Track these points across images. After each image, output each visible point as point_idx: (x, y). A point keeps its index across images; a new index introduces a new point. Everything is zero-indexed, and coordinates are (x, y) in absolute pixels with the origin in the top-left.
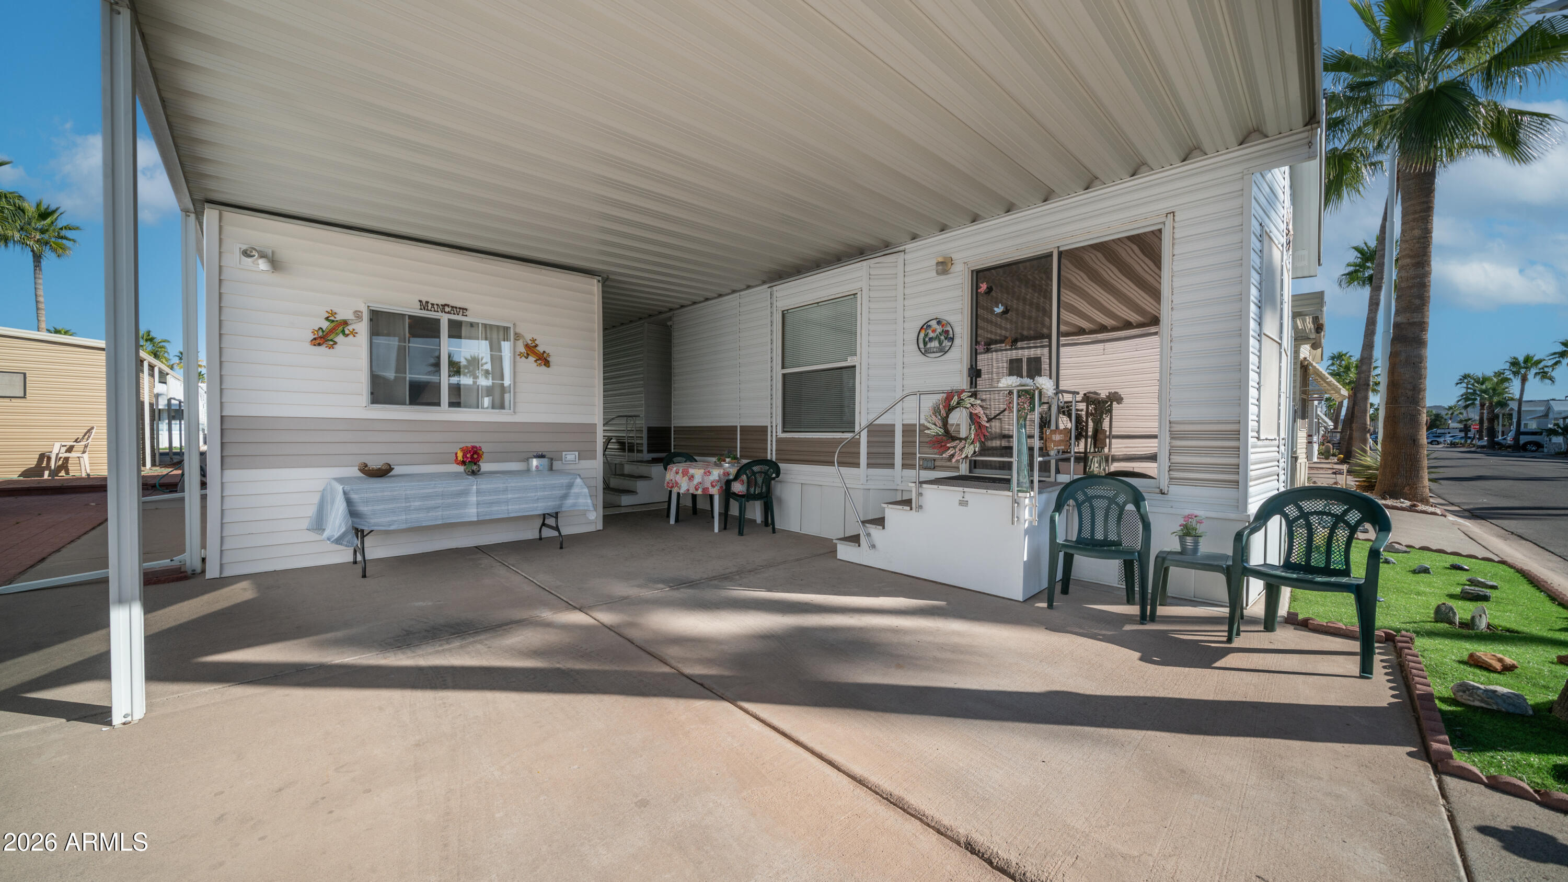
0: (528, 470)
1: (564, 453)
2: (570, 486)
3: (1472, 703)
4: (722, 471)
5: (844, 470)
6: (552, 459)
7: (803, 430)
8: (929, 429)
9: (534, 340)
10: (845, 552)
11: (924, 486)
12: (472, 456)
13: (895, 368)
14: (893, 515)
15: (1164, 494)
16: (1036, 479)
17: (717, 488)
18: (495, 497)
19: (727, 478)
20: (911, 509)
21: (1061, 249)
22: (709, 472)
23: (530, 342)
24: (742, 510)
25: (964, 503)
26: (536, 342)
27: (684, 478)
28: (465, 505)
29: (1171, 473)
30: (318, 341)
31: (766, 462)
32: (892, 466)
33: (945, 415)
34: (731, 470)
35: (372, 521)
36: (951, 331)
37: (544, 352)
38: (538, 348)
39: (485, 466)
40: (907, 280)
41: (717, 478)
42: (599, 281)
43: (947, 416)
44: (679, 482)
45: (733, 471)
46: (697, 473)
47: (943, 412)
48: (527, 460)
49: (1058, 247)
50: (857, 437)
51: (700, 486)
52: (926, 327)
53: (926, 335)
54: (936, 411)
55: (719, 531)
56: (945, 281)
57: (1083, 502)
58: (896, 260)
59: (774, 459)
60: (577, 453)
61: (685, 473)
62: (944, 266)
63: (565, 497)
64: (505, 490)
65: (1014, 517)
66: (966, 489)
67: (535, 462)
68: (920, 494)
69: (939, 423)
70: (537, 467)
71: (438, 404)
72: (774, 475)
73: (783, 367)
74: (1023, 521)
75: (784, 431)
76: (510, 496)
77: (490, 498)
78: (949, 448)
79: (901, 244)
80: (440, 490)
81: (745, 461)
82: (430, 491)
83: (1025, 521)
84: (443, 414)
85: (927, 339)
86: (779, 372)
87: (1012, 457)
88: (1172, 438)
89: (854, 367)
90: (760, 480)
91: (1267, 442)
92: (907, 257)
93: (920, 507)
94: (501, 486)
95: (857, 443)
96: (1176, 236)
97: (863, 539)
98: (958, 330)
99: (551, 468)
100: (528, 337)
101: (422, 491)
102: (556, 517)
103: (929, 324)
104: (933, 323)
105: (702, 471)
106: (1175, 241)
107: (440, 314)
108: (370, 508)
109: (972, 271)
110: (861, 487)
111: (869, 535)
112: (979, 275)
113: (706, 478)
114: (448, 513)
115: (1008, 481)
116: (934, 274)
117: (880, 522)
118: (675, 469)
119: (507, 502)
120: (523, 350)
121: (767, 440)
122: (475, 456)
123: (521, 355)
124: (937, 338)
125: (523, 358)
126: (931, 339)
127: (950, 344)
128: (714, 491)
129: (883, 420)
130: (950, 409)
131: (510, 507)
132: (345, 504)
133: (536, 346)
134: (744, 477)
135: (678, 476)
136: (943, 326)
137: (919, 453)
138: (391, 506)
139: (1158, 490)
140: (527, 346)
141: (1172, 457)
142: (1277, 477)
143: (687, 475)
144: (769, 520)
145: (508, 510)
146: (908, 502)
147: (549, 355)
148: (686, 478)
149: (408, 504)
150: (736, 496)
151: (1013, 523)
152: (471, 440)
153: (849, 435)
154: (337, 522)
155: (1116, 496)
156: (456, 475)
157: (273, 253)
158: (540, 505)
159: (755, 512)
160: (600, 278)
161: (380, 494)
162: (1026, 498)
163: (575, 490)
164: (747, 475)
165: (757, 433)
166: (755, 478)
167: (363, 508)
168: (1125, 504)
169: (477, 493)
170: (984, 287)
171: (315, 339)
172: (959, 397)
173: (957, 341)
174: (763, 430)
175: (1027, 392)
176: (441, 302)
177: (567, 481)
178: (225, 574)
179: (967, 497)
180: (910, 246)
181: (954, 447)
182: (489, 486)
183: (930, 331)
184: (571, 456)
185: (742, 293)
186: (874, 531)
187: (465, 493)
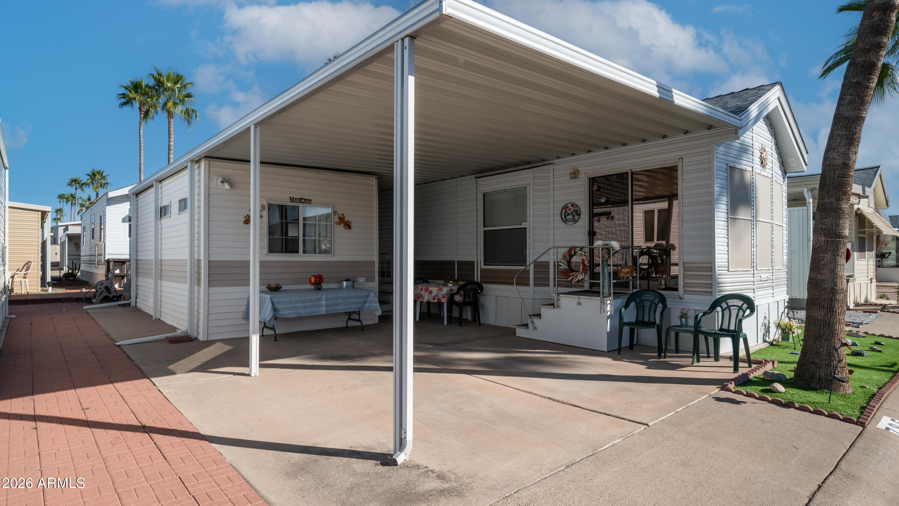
0: (341, 288)
1: (358, 278)
2: (368, 296)
3: (767, 379)
4: (449, 289)
5: (521, 288)
6: (354, 282)
7: (496, 264)
8: (561, 266)
9: (343, 215)
10: (521, 333)
11: (561, 295)
12: (319, 280)
13: (549, 229)
14: (545, 311)
15: (681, 299)
16: (612, 291)
17: (446, 298)
18: (333, 302)
19: (451, 293)
20: (554, 307)
21: (632, 171)
22: (441, 289)
23: (341, 216)
24: (461, 313)
25: (579, 304)
26: (344, 216)
27: (426, 293)
28: (320, 306)
29: (684, 288)
30: (247, 222)
31: (474, 283)
32: (548, 285)
33: (569, 259)
34: (454, 288)
35: (282, 313)
36: (579, 211)
37: (348, 221)
38: (345, 219)
39: (324, 286)
40: (555, 180)
41: (446, 293)
42: (376, 178)
43: (570, 259)
44: (423, 295)
45: (455, 289)
46: (434, 290)
47: (568, 257)
48: (341, 282)
49: (631, 170)
50: (528, 268)
51: (436, 297)
52: (565, 207)
53: (566, 212)
54: (564, 257)
55: (447, 324)
56: (575, 182)
57: (639, 303)
58: (548, 169)
59: (479, 281)
60: (365, 278)
61: (427, 290)
62: (574, 175)
63: (365, 302)
64: (338, 298)
65: (603, 309)
66: (580, 297)
67: (345, 283)
68: (558, 300)
69: (566, 263)
70: (346, 286)
71: (297, 252)
72: (479, 291)
73: (484, 227)
74: (606, 312)
75: (485, 265)
76: (340, 301)
77: (331, 302)
78: (570, 276)
79: (551, 160)
80: (309, 298)
81: (461, 283)
82: (305, 298)
83: (608, 312)
84: (300, 257)
85: (566, 214)
86: (481, 229)
87: (599, 280)
88: (684, 271)
89: (526, 228)
90: (471, 295)
91: (733, 273)
92: (555, 167)
93: (558, 306)
94: (336, 296)
95: (528, 272)
96: (684, 170)
97: (530, 325)
98: (582, 210)
99: (353, 287)
100: (340, 213)
101: (301, 298)
102: (359, 314)
103: (567, 205)
104: (569, 205)
105: (437, 288)
106: (683, 172)
107: (299, 204)
108: (281, 306)
109: (589, 178)
110: (531, 297)
111: (533, 322)
112: (593, 181)
113: (439, 292)
114: (313, 310)
115: (599, 292)
116: (569, 178)
117: (539, 316)
118: (420, 287)
119: (338, 304)
120: (338, 220)
121: (474, 270)
122: (321, 280)
123: (336, 223)
124: (572, 213)
125: (338, 225)
126: (568, 214)
127: (578, 217)
128: (444, 300)
129: (542, 259)
130: (571, 256)
131: (339, 307)
132: (271, 304)
133: (344, 218)
134: (462, 292)
135: (422, 291)
136: (574, 207)
137: (557, 278)
138: (289, 305)
139: (679, 297)
140: (340, 218)
141: (684, 280)
142: (753, 291)
143: (428, 291)
144: (476, 319)
145: (338, 308)
146: (553, 305)
147: (350, 222)
148: (427, 293)
149: (296, 305)
150: (457, 303)
151: (601, 313)
152: (318, 272)
153: (522, 268)
154: (268, 313)
155: (654, 300)
156: (310, 290)
157: (229, 179)
158: (353, 306)
159: (468, 315)
160: (377, 176)
161: (284, 299)
162: (607, 300)
163: (370, 299)
164: (464, 291)
165: (468, 266)
166: (469, 293)
167: (278, 306)
168: (658, 303)
169: (326, 299)
170: (595, 187)
171: (246, 221)
172: (575, 250)
173: (582, 216)
174: (472, 264)
175: (607, 249)
176: (299, 197)
177: (366, 294)
178: (210, 339)
179: (581, 301)
180: (556, 161)
181: (573, 275)
182: (330, 296)
183: (567, 210)
184: (361, 280)
185: (458, 179)
186: (536, 321)
187: (320, 300)
